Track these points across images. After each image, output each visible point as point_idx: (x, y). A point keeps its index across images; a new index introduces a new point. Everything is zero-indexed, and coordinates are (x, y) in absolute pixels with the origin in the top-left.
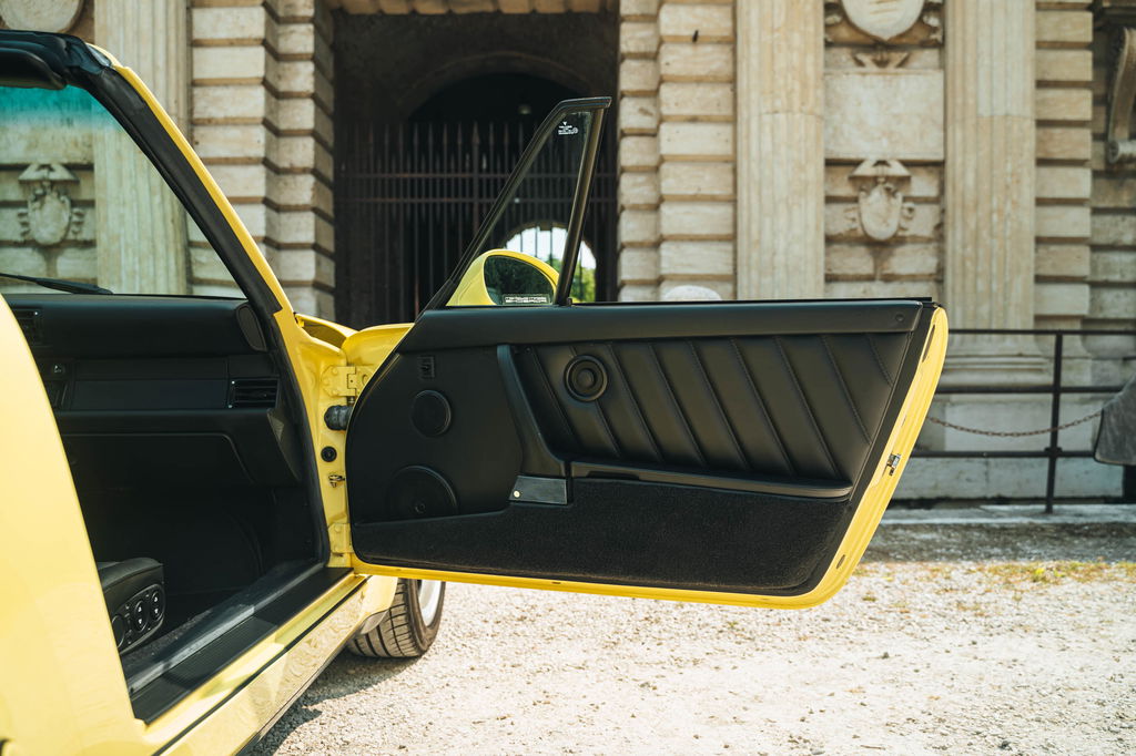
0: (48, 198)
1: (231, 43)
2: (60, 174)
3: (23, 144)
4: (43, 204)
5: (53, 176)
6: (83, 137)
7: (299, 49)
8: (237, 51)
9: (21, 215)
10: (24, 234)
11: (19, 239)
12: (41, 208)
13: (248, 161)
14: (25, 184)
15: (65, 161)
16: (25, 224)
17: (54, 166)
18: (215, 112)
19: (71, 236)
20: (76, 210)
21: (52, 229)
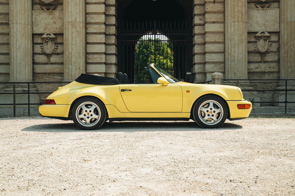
0: (49, 42)
1: (96, 3)
2: (52, 36)
3: (43, 28)
4: (47, 44)
5: (51, 37)
6: (59, 27)
7: (112, 3)
8: (97, 5)
9: (41, 46)
10: (42, 51)
11: (41, 53)
12: (47, 45)
13: (100, 33)
14: (43, 39)
15: (54, 33)
16: (42, 49)
17: (51, 34)
18: (92, 21)
19: (54, 52)
20: (56, 45)
21: (50, 50)
